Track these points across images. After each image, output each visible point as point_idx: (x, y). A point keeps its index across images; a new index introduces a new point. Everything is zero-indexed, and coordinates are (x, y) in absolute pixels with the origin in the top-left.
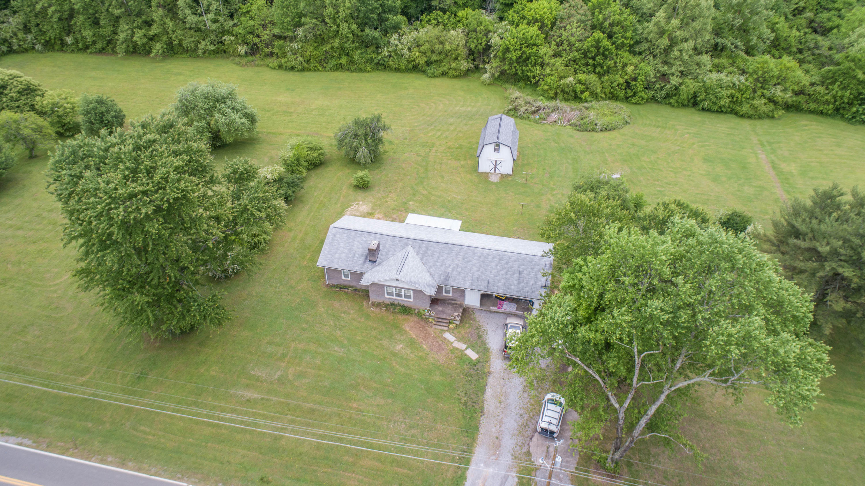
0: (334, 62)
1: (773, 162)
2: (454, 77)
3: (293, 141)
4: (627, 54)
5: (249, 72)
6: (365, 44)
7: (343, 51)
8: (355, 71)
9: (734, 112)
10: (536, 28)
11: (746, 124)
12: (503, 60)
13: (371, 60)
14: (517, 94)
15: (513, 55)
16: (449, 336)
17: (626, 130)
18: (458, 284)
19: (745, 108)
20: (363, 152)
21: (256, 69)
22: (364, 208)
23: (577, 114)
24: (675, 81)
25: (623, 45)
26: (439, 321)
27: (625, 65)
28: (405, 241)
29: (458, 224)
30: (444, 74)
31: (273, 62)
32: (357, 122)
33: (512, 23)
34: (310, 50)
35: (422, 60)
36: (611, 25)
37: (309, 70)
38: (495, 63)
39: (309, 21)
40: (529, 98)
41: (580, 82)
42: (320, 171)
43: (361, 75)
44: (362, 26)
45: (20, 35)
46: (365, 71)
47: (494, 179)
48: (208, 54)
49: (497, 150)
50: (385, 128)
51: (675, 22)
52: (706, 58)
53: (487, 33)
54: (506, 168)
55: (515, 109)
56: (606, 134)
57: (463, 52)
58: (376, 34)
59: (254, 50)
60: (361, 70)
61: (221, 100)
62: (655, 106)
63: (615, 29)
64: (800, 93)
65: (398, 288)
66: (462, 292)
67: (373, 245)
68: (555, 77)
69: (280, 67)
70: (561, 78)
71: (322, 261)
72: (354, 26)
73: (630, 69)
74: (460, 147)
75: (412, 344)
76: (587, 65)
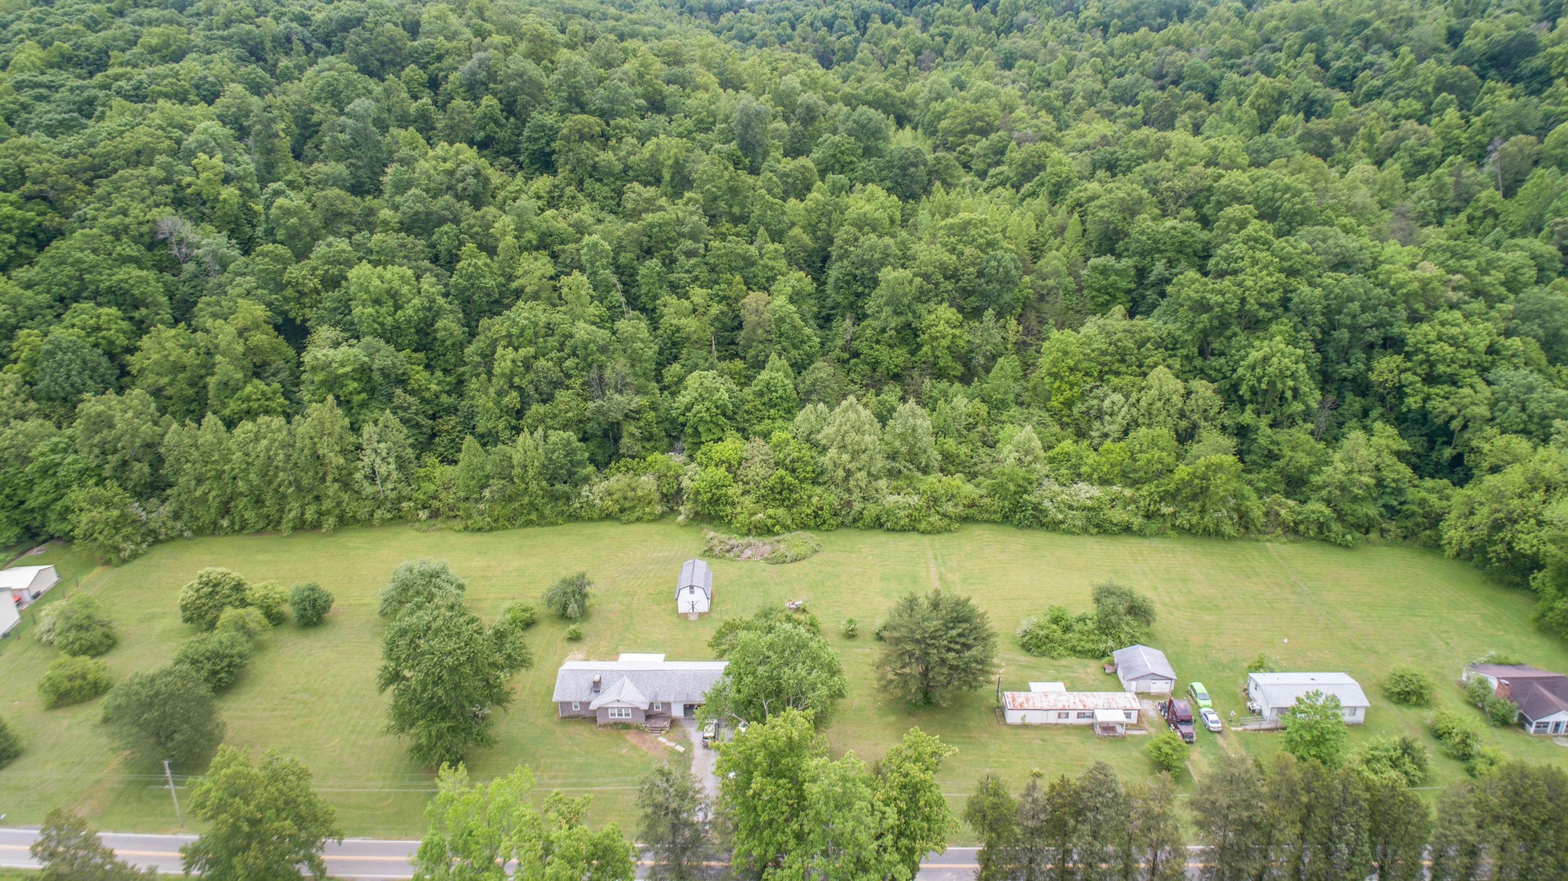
0: (523, 519)
1: (941, 574)
2: (649, 521)
3: (506, 605)
4: (809, 487)
5: (433, 538)
6: (555, 498)
7: (533, 506)
8: (546, 525)
9: (914, 529)
10: (723, 469)
11: (926, 539)
12: (696, 501)
13: (562, 512)
14: (712, 534)
15: (705, 497)
16: (662, 739)
17: (815, 559)
18: (665, 700)
19: (923, 526)
20: (573, 608)
21: (439, 534)
22: (580, 656)
23: (768, 548)
24: (857, 506)
25: (805, 478)
26: (654, 730)
27: (810, 497)
28: (621, 673)
29: (663, 656)
30: (639, 519)
31: (458, 524)
32: (564, 581)
33: (700, 464)
34: (498, 510)
35: (616, 508)
36: (793, 461)
37: (497, 529)
38: (689, 505)
39: (496, 484)
40: (724, 537)
41: (770, 517)
42: (532, 630)
43: (553, 528)
44: (551, 481)
45: (170, 524)
46: (557, 524)
47: (693, 618)
48: (384, 522)
49: (692, 592)
50: (589, 584)
51: (846, 457)
52: (882, 483)
53: (677, 477)
54: (703, 606)
55: (711, 549)
56: (797, 564)
57: (656, 496)
58: (567, 488)
59: (435, 514)
60: (552, 524)
61: (435, 575)
62: (845, 531)
63: (796, 465)
64: (972, 505)
65: (620, 709)
66: (667, 705)
67: (597, 678)
68: (746, 515)
69: (466, 528)
70: (752, 515)
71: (557, 697)
72: (544, 483)
73: (815, 500)
74: (661, 592)
75: (634, 747)
76: (774, 499)
